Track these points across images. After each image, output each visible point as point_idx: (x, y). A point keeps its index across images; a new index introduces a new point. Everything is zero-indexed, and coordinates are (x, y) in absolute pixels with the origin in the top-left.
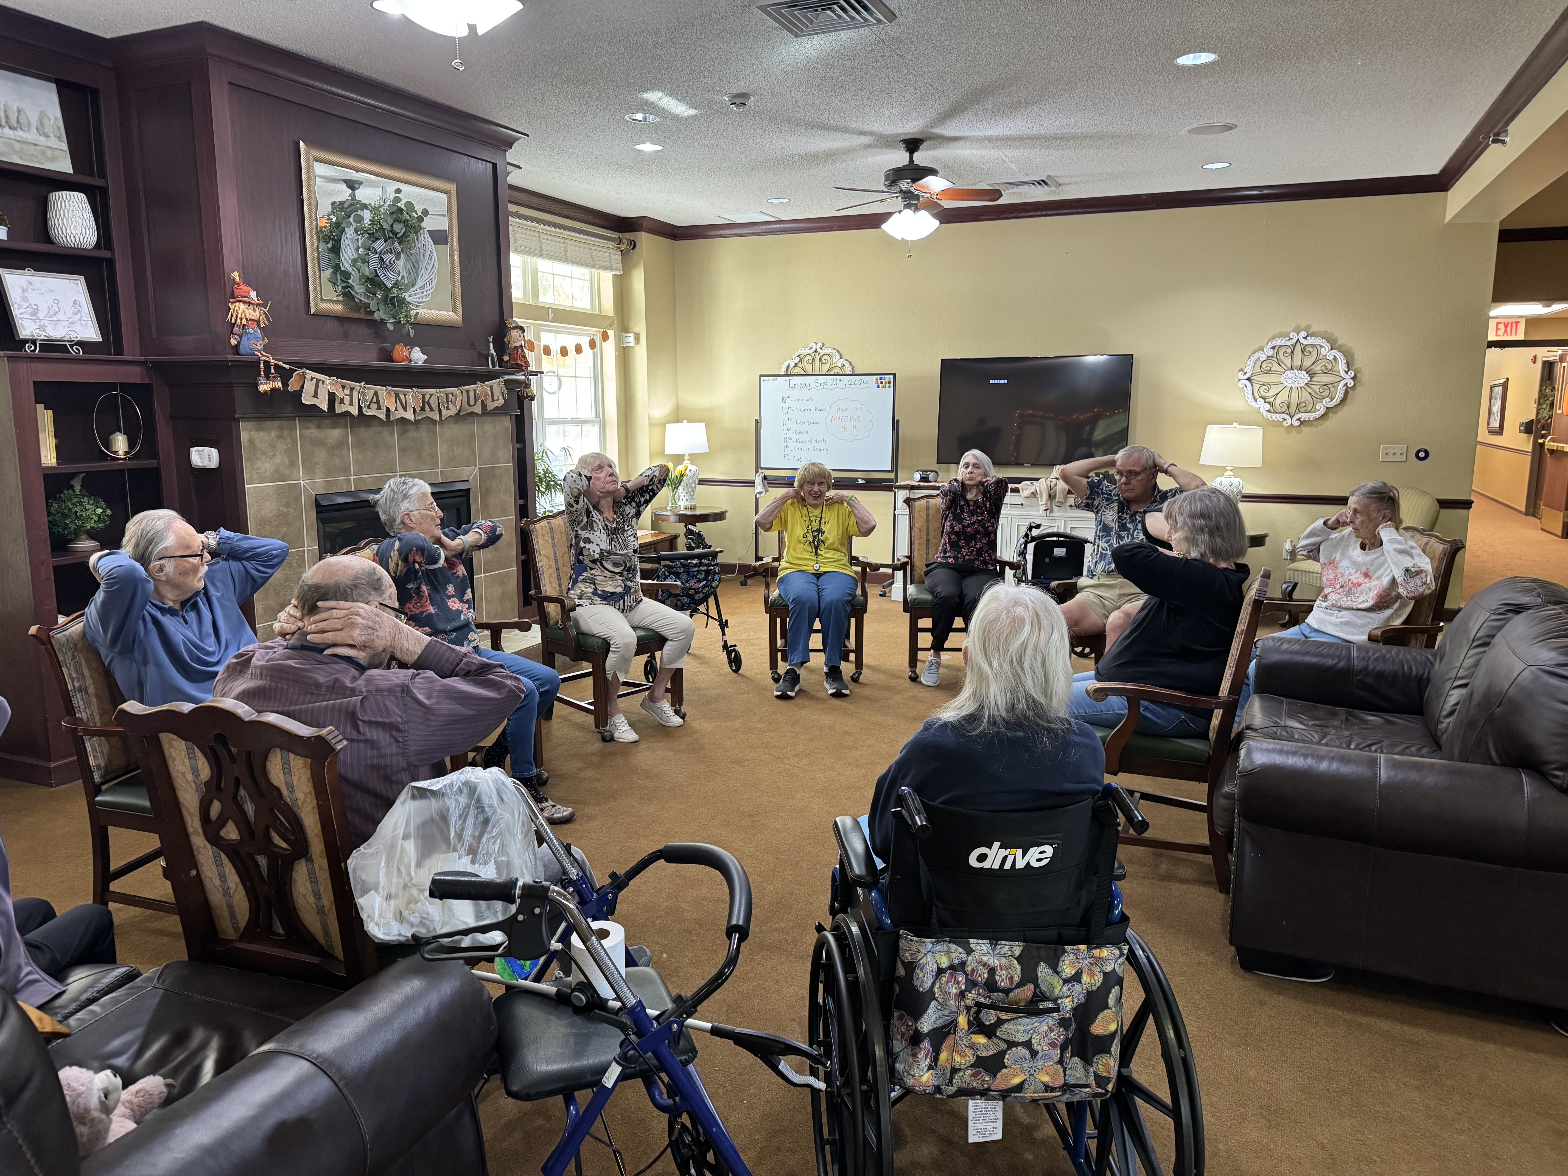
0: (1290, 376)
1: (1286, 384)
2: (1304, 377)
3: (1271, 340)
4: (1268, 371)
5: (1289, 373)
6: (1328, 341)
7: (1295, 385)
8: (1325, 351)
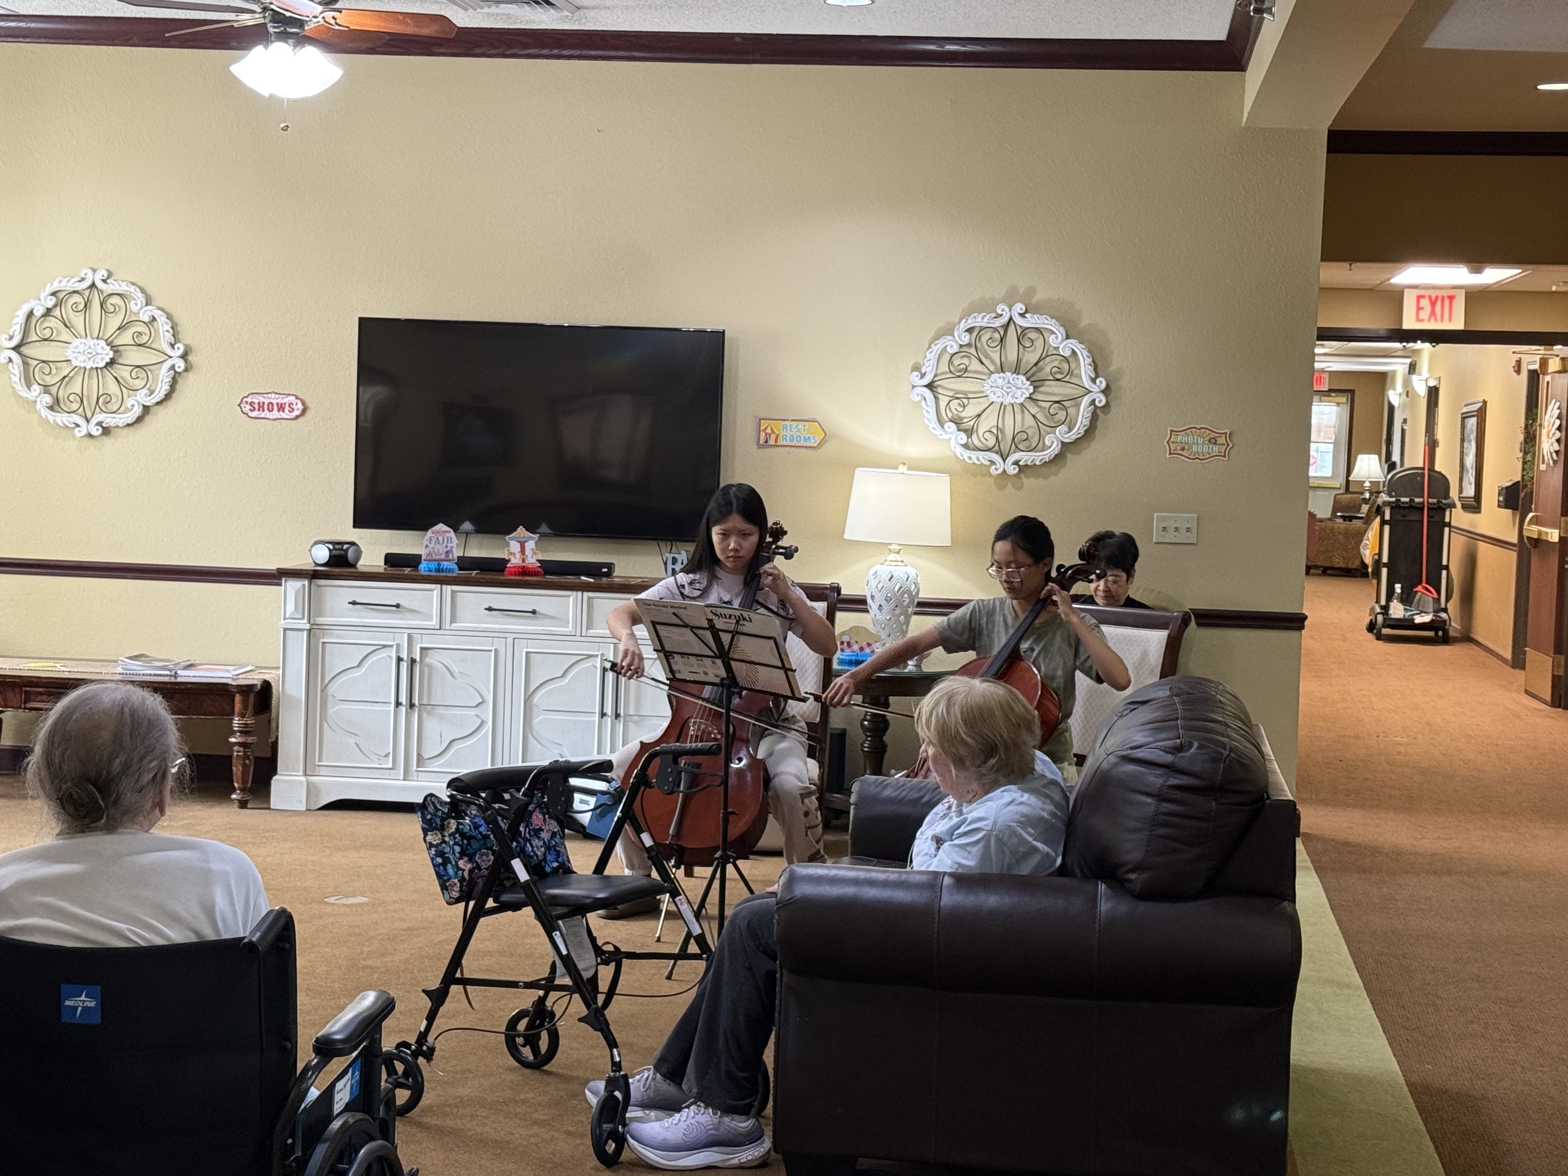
0: (1000, 382)
1: (992, 398)
2: (1022, 388)
3: (966, 315)
4: (963, 373)
5: (998, 378)
6: (1063, 321)
7: (1008, 400)
8: (1057, 340)
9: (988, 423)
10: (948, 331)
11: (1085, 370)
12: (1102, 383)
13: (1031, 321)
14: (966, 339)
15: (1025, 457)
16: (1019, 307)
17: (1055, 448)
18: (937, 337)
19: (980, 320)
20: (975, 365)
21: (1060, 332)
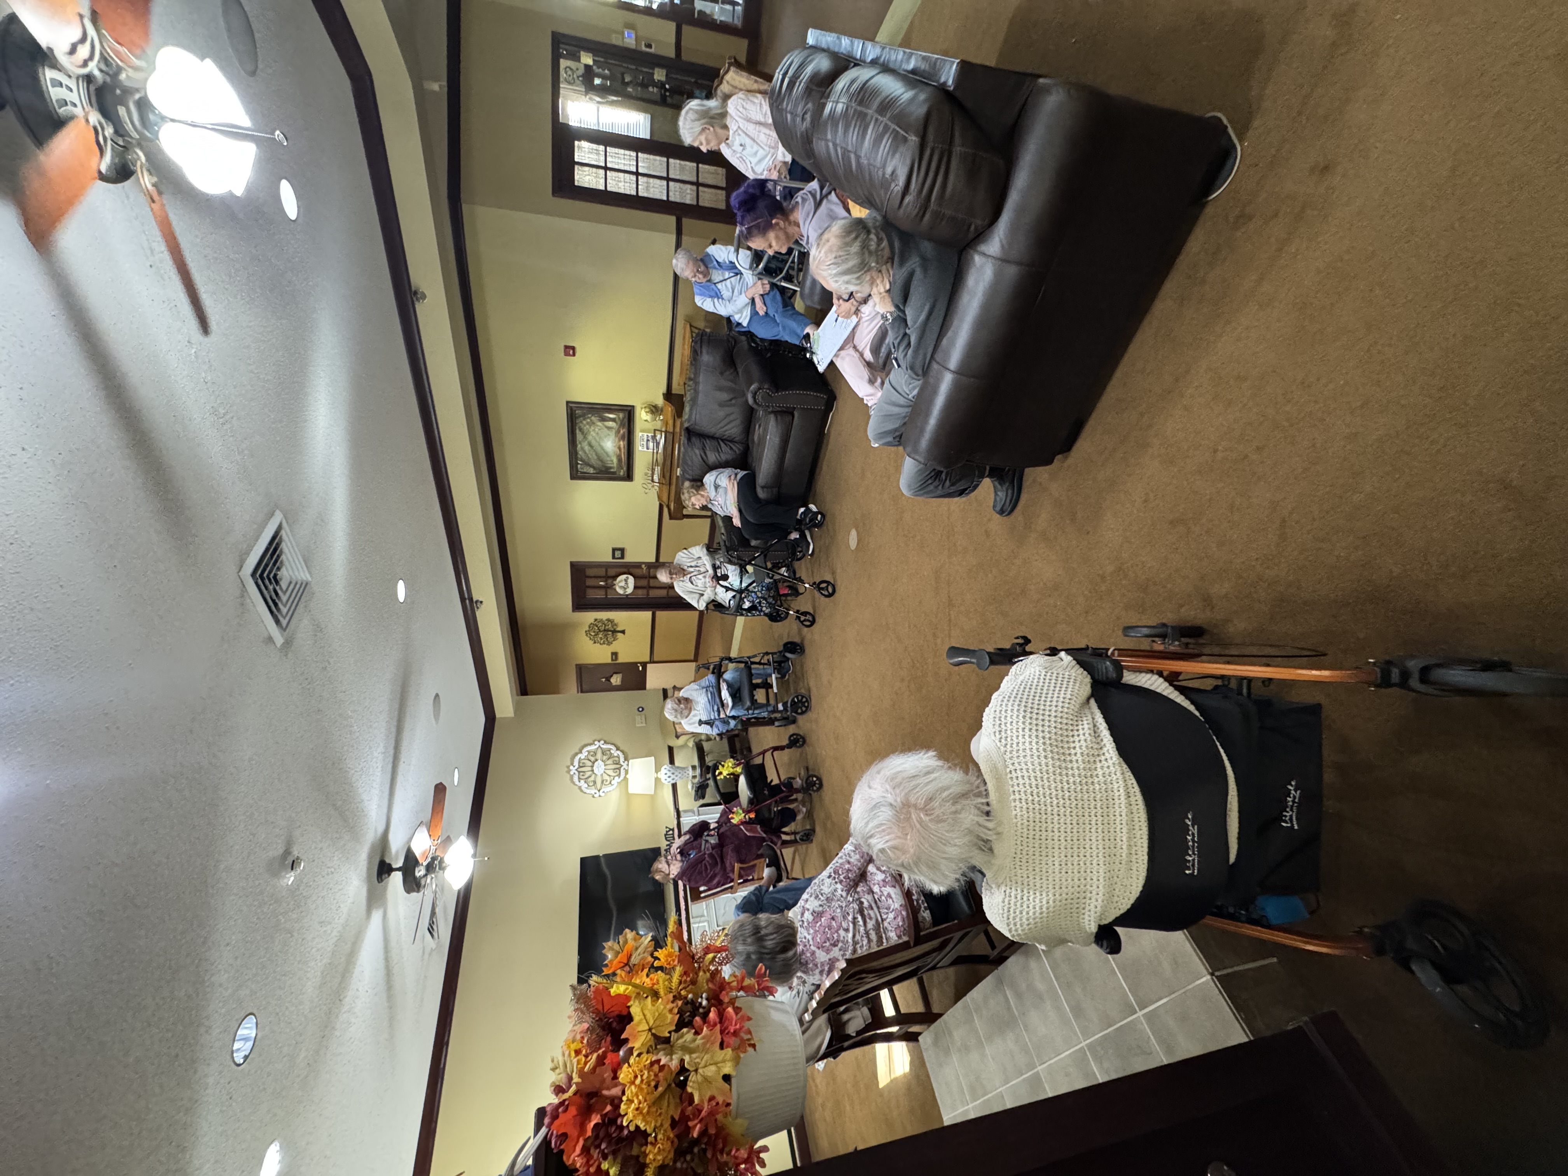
1: (602, 772)
2: (598, 764)
3: (574, 783)
4: (595, 782)
5: (596, 771)
6: (576, 754)
7: (603, 767)
8: (582, 756)
9: (611, 773)
10: (580, 788)
11: (593, 748)
12: (596, 743)
13: (576, 763)
14: (582, 781)
15: (622, 759)
16: (571, 767)
17: (618, 752)
18: (582, 791)
19: (576, 779)
20: (592, 779)
21: (579, 756)
